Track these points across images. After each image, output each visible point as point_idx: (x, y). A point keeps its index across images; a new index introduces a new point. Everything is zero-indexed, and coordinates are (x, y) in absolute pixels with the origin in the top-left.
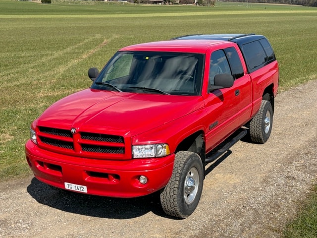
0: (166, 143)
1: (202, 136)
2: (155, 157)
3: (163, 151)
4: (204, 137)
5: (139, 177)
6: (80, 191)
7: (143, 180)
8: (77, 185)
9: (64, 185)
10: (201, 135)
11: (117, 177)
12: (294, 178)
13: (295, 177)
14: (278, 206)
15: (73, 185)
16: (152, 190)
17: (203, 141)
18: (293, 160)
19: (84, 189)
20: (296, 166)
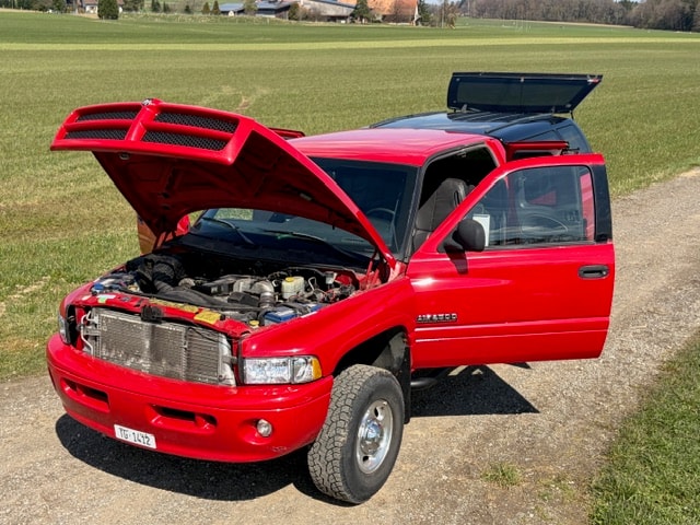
0: (315, 356)
1: (403, 337)
2: (290, 384)
3: (308, 370)
4: (407, 338)
5: (256, 423)
6: (142, 444)
7: (264, 428)
8: (136, 432)
9: (113, 429)
10: (401, 334)
11: (211, 420)
12: (630, 352)
13: (634, 349)
14: (608, 393)
15: (130, 431)
16: (283, 451)
17: (405, 346)
18: (629, 323)
19: (150, 442)
20: (634, 333)
